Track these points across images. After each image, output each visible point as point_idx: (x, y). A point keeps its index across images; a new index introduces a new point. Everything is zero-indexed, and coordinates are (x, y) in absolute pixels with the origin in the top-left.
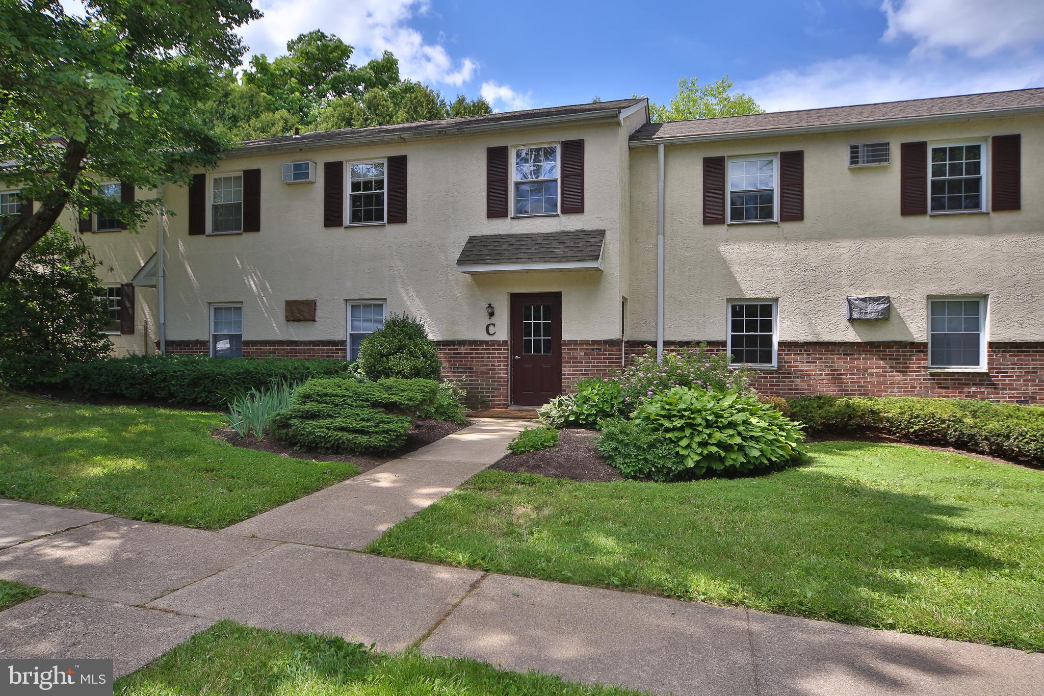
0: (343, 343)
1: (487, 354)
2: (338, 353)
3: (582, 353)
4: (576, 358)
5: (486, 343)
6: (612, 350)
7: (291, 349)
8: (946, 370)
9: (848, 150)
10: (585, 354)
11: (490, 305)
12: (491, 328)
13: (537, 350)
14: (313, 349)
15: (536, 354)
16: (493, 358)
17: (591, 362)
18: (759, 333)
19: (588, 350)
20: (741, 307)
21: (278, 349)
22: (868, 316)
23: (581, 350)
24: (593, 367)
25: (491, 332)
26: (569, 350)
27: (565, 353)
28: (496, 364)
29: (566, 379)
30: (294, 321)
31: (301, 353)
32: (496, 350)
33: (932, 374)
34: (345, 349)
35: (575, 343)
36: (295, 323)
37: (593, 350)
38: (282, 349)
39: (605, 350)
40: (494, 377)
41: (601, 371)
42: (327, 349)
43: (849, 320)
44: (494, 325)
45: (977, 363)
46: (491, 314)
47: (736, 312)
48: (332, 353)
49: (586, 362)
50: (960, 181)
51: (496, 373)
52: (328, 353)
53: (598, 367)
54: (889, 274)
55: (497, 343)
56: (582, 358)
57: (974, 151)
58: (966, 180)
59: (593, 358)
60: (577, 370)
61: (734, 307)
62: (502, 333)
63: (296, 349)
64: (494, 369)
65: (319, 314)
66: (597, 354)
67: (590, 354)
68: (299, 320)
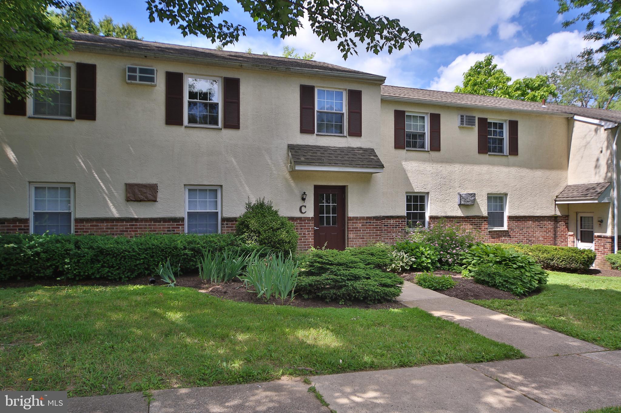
0: (182, 219)
1: (300, 226)
2: (179, 228)
3: (360, 225)
4: (357, 228)
5: (300, 219)
6: (377, 223)
7: (130, 225)
8: (493, 230)
9: (460, 118)
10: (362, 225)
11: (305, 193)
12: (303, 208)
13: (328, 223)
14: (155, 225)
15: (328, 226)
16: (304, 229)
17: (365, 230)
18: (419, 211)
19: (364, 223)
20: (411, 196)
21: (117, 225)
22: (468, 203)
23: (360, 223)
24: (367, 233)
25: (303, 211)
26: (353, 223)
27: (351, 225)
28: (307, 233)
29: (351, 241)
30: (134, 201)
31: (141, 228)
32: (307, 223)
33: (490, 232)
34: (184, 225)
35: (356, 218)
36: (136, 203)
37: (367, 223)
38: (120, 226)
39: (373, 223)
40: (305, 242)
41: (371, 236)
42: (168, 225)
43: (459, 205)
44: (305, 207)
45: (502, 226)
46: (303, 199)
47: (409, 199)
48: (172, 228)
49: (363, 231)
50: (496, 139)
51: (307, 239)
52: (169, 228)
53: (370, 233)
54: (474, 182)
55: (308, 219)
56: (360, 228)
57: (501, 126)
58: (498, 139)
59: (367, 228)
60: (357, 236)
61: (407, 196)
62: (310, 213)
63: (137, 225)
64: (305, 237)
65: (160, 195)
66: (369, 225)
67: (365, 225)
68: (141, 201)
